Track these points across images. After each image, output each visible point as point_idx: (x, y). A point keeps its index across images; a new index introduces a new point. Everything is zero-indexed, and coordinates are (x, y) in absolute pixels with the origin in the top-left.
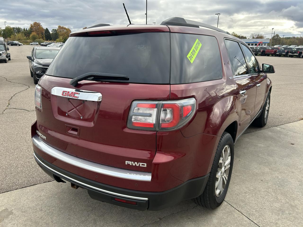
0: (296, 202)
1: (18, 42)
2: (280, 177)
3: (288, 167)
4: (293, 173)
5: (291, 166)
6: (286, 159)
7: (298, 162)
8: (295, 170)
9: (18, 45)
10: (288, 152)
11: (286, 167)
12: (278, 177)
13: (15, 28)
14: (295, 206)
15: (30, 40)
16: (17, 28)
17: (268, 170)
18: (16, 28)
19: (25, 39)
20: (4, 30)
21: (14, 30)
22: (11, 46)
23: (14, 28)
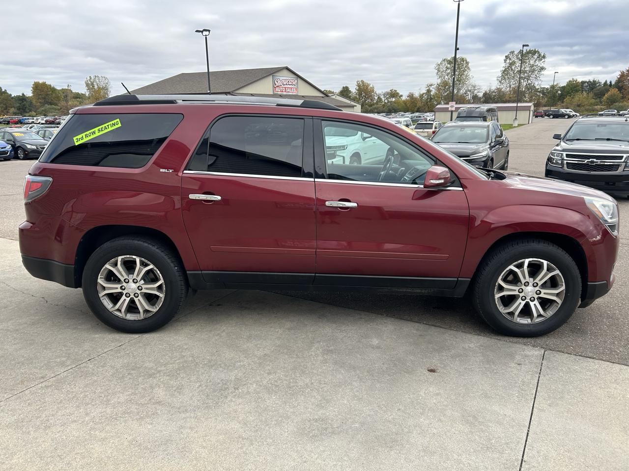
1: (570, 111)
9: (566, 117)
13: (586, 82)
15: (602, 105)
16: (590, 81)
18: (588, 83)
19: (591, 104)
20: (563, 88)
21: (582, 86)
22: (552, 118)
23: (583, 82)
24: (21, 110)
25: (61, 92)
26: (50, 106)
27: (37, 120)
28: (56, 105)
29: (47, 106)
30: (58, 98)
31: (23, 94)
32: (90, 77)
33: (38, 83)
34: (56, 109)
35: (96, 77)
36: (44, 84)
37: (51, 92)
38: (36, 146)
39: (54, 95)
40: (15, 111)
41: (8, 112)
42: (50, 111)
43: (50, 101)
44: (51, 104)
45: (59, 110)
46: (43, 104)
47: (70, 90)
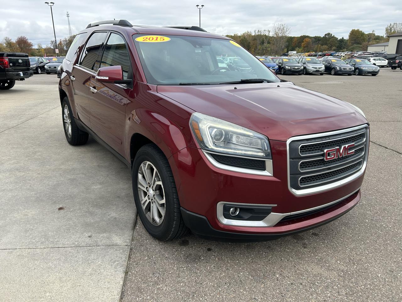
0: (27, 159)
2: (48, 166)
3: (46, 176)
4: (39, 174)
5: (44, 178)
6: (54, 183)
7: (39, 185)
8: (38, 176)
10: (58, 192)
11: (48, 175)
12: (49, 166)
14: (26, 157)
17: (61, 167)
24: (339, 48)
25: (367, 35)
26: (357, 45)
27: (341, 54)
28: (360, 44)
29: (355, 45)
30: (364, 40)
31: (343, 38)
32: (391, 24)
33: (355, 30)
34: (360, 47)
35: (395, 24)
36: (358, 31)
37: (360, 36)
38: (291, 67)
39: (362, 38)
40: (335, 49)
41: (331, 49)
42: (356, 48)
43: (358, 42)
44: (358, 44)
45: (361, 47)
46: (353, 44)
47: (374, 34)
